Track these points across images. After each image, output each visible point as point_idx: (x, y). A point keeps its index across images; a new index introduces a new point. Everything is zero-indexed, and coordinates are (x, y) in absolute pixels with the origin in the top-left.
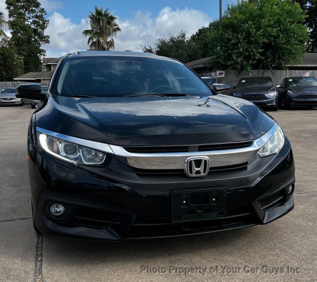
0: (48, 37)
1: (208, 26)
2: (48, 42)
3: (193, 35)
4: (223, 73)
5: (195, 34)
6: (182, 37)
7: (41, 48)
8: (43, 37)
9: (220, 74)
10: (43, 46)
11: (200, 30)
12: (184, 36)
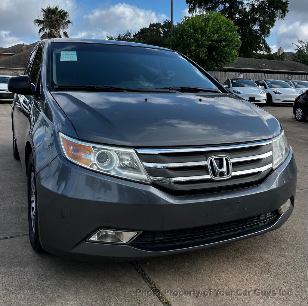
1: (148, 27)
3: (136, 34)
5: (137, 33)
6: (128, 36)
11: (141, 30)
12: (130, 35)
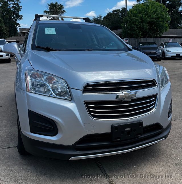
0: (22, 16)
2: (21, 19)
4: (128, 40)
5: (105, 16)
7: (17, 22)
8: (19, 16)
9: (126, 40)
10: (18, 22)
11: (108, 14)
